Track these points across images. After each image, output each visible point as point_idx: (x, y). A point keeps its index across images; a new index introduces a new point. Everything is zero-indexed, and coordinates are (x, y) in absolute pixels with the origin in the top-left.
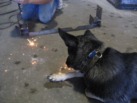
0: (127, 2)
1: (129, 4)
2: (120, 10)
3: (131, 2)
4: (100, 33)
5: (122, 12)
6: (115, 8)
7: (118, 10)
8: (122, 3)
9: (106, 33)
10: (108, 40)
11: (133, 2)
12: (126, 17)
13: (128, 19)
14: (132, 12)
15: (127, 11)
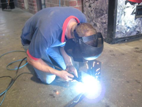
0: (120, 36)
1: (122, 37)
2: (114, 45)
3: (124, 35)
4: (123, 82)
5: (118, 47)
6: (108, 44)
7: (112, 45)
8: (116, 37)
9: (128, 80)
10: (139, 90)
11: (126, 35)
12: (127, 52)
13: (130, 54)
14: (126, 44)
15: (121, 44)
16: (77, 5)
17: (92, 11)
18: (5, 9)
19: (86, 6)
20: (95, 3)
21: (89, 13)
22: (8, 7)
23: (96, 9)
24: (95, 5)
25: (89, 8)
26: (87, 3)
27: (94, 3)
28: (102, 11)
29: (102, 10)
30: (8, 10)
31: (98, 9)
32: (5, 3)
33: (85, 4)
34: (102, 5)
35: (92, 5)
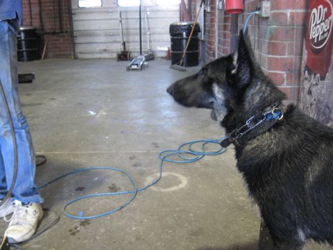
16: (285, 84)
17: (311, 105)
18: (176, 65)
19: (304, 88)
20: (319, 86)
21: (308, 108)
22: (181, 62)
23: (319, 100)
24: (318, 91)
25: (308, 97)
26: (306, 82)
27: (317, 84)
28: (327, 111)
29: (328, 107)
30: (180, 66)
31: (322, 102)
32: (180, 52)
33: (303, 85)
34: (329, 95)
35: (314, 90)
